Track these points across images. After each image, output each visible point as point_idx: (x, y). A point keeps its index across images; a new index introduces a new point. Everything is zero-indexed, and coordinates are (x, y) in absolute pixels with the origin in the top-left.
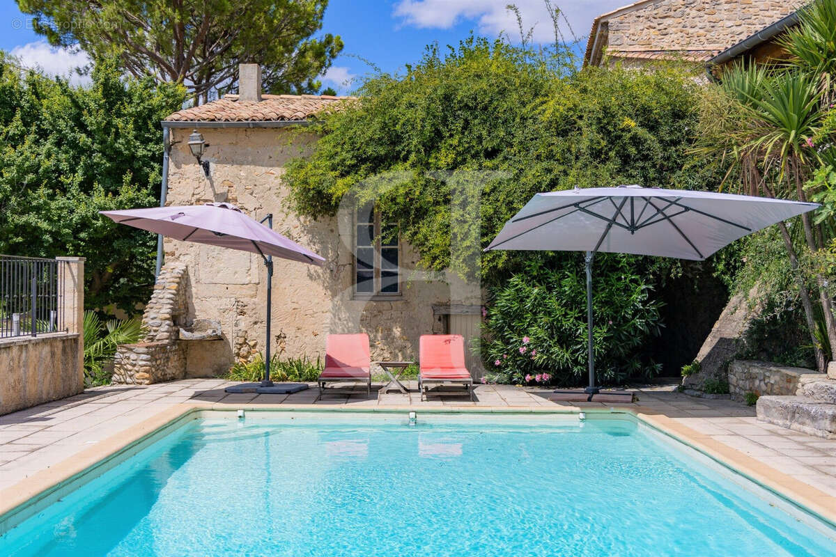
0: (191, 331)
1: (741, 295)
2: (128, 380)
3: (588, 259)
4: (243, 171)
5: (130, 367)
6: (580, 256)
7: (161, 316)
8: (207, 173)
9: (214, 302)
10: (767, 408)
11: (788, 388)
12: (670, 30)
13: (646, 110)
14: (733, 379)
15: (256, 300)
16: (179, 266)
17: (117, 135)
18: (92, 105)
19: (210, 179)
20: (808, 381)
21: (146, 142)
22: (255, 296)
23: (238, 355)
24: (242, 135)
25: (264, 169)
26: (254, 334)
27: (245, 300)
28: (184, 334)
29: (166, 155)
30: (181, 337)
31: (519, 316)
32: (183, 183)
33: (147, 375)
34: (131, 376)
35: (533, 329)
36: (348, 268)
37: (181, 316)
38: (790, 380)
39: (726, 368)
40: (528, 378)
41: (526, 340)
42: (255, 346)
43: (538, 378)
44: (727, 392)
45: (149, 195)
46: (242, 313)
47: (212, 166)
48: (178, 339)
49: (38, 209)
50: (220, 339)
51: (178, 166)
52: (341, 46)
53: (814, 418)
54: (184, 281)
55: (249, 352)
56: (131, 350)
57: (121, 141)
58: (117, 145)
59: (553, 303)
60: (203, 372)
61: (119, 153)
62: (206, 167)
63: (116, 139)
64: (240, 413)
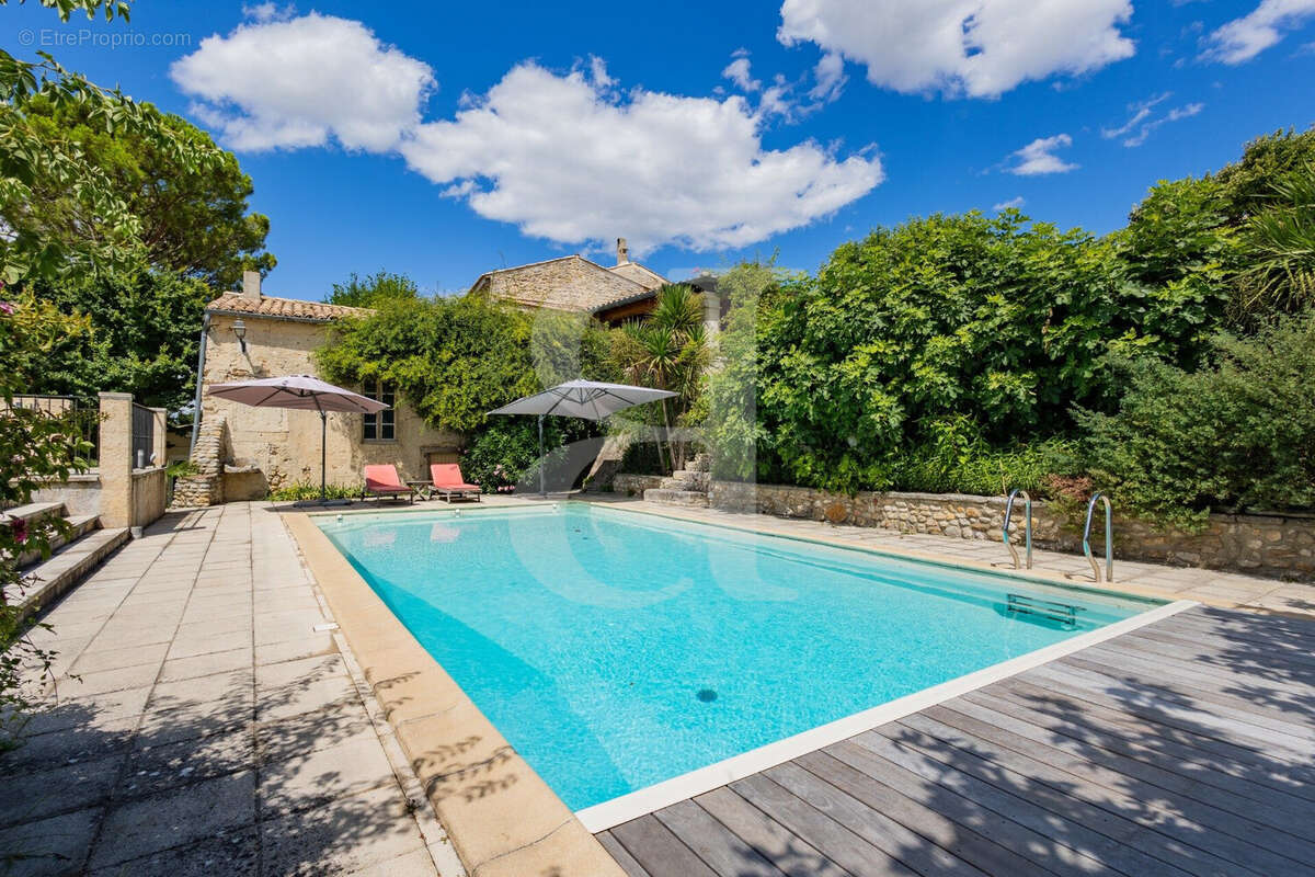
0: (234, 466)
1: (612, 439)
2: (189, 503)
3: (541, 419)
4: (276, 351)
5: (190, 494)
6: (537, 417)
7: (208, 455)
8: (244, 350)
9: (251, 445)
10: (651, 495)
11: (655, 485)
12: (528, 288)
13: (566, 337)
14: (616, 484)
15: (286, 444)
16: (220, 419)
17: (155, 314)
18: (129, 289)
19: (247, 355)
20: (666, 481)
21: (177, 322)
22: (285, 441)
23: (270, 483)
24: (273, 326)
25: (292, 351)
26: (285, 468)
27: (278, 444)
28: (228, 468)
29: (203, 334)
30: (226, 470)
31: (493, 453)
32: (221, 356)
33: (207, 500)
34: (191, 501)
35: (504, 460)
36: (359, 422)
37: (225, 455)
38: (654, 481)
39: (611, 478)
40: (500, 489)
41: (499, 467)
42: (284, 477)
43: (506, 489)
44: (613, 491)
45: (182, 364)
46: (274, 453)
47: (248, 346)
48: (223, 472)
49: (70, 369)
50: (258, 472)
51: (216, 342)
52: (276, 262)
53: (681, 497)
54: (225, 429)
55: (279, 482)
56: (192, 481)
57: (157, 319)
58: (153, 323)
59: (515, 444)
60: (240, 497)
61: (153, 328)
62: (244, 346)
63: (152, 318)
64: (339, 516)
